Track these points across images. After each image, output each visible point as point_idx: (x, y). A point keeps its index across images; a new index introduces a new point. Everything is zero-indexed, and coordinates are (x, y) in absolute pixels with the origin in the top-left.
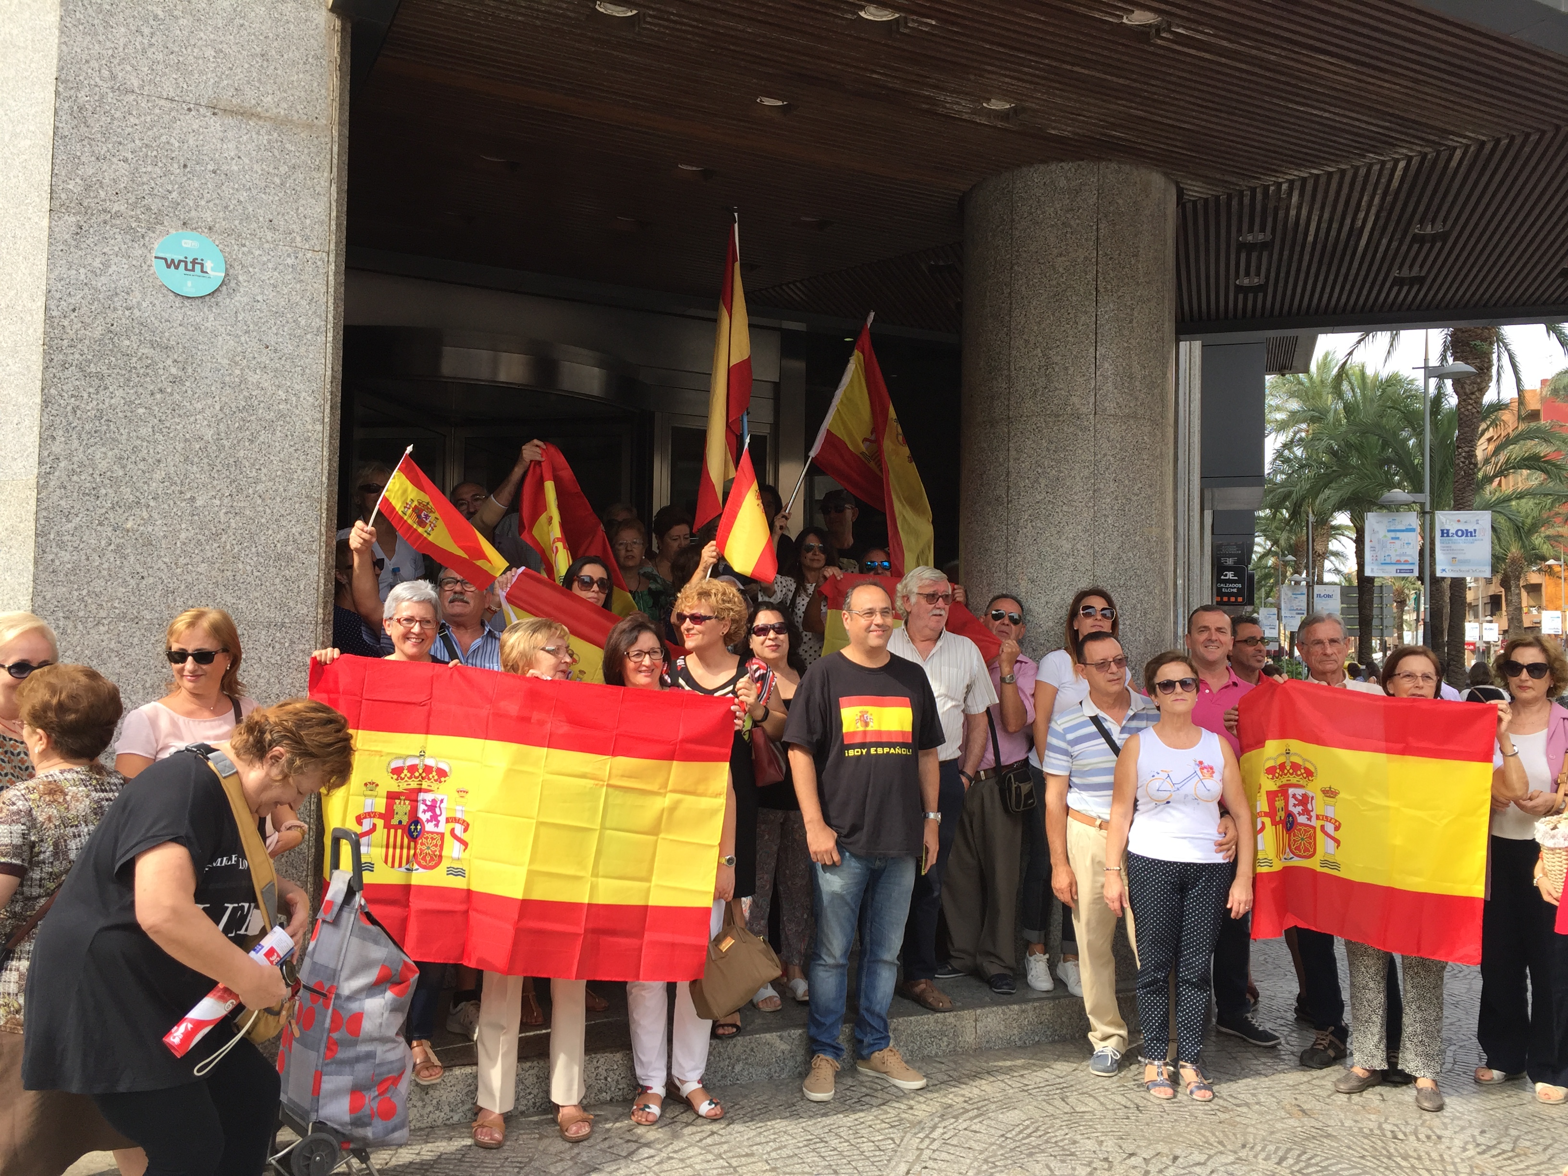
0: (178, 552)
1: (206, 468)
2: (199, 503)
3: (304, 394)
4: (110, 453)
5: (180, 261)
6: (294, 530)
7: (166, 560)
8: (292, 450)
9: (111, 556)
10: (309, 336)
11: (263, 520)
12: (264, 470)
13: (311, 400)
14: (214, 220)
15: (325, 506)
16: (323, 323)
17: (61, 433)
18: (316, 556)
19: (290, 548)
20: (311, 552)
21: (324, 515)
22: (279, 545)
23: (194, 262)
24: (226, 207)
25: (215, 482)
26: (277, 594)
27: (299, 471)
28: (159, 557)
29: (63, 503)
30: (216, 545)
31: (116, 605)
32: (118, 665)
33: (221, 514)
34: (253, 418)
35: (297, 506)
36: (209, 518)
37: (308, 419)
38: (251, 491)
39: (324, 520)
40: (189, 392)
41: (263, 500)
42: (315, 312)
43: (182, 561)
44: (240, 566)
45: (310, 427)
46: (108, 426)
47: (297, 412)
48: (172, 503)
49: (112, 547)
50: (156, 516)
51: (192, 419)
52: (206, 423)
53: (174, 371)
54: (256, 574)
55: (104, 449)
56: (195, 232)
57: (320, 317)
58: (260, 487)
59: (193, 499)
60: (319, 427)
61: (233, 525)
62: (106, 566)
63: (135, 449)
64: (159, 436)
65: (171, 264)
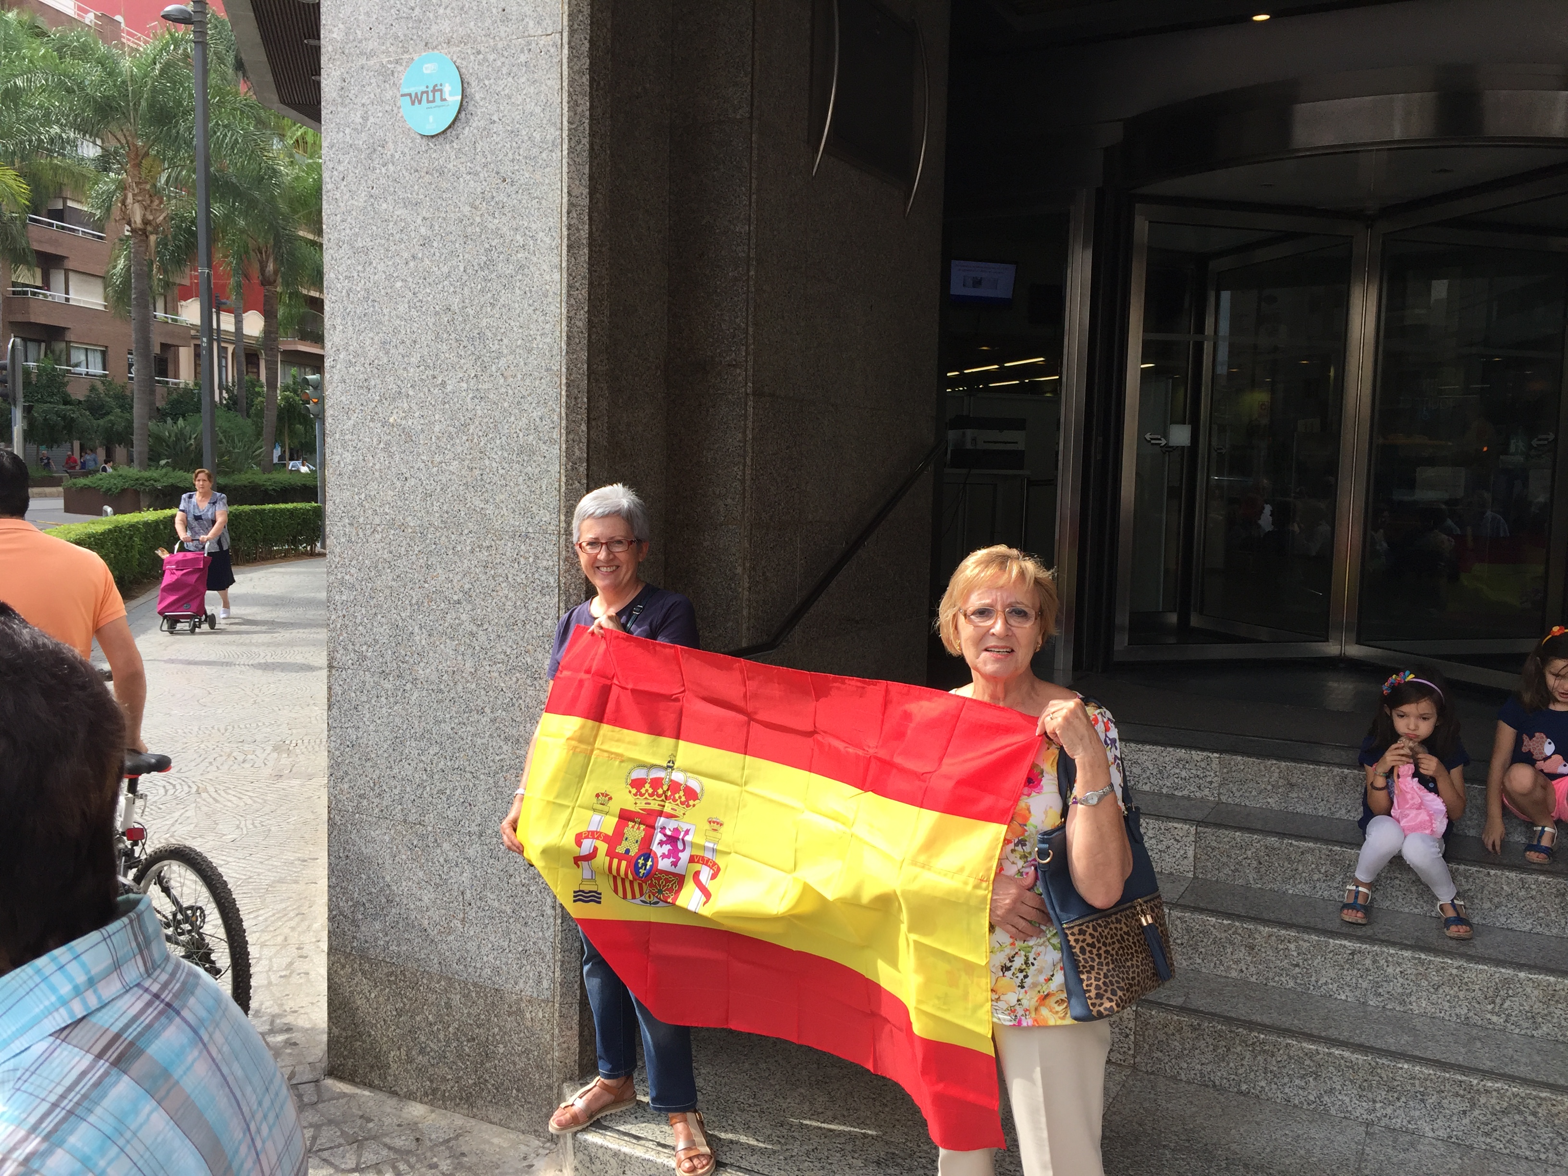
0: (433, 448)
1: (455, 345)
2: (449, 388)
3: (541, 234)
4: (376, 338)
5: (423, 93)
6: (535, 414)
7: (424, 458)
8: (530, 311)
9: (381, 455)
10: (544, 155)
11: (506, 405)
12: (505, 341)
13: (548, 240)
14: (452, 31)
15: (564, 381)
16: (558, 132)
17: (339, 320)
18: (557, 447)
19: (531, 437)
20: (552, 441)
21: (564, 393)
22: (521, 435)
23: (434, 91)
24: (462, 9)
25: (463, 361)
26: (520, 497)
27: (538, 337)
28: (419, 455)
29: (343, 398)
30: (465, 438)
31: (386, 510)
32: (390, 578)
33: (468, 400)
34: (493, 276)
35: (537, 382)
36: (458, 405)
37: (545, 267)
38: (494, 368)
39: (564, 400)
40: (438, 254)
41: (505, 378)
42: (549, 120)
43: (438, 459)
44: (487, 462)
45: (548, 278)
46: (374, 306)
47: (535, 259)
48: (426, 390)
49: (382, 445)
50: (415, 407)
51: (440, 287)
52: (452, 289)
53: (423, 230)
54: (501, 471)
55: (371, 335)
56: (436, 52)
57: (555, 124)
58: (502, 362)
59: (444, 383)
60: (557, 276)
61: (479, 413)
62: (377, 467)
63: (396, 331)
64: (414, 313)
65: (416, 99)
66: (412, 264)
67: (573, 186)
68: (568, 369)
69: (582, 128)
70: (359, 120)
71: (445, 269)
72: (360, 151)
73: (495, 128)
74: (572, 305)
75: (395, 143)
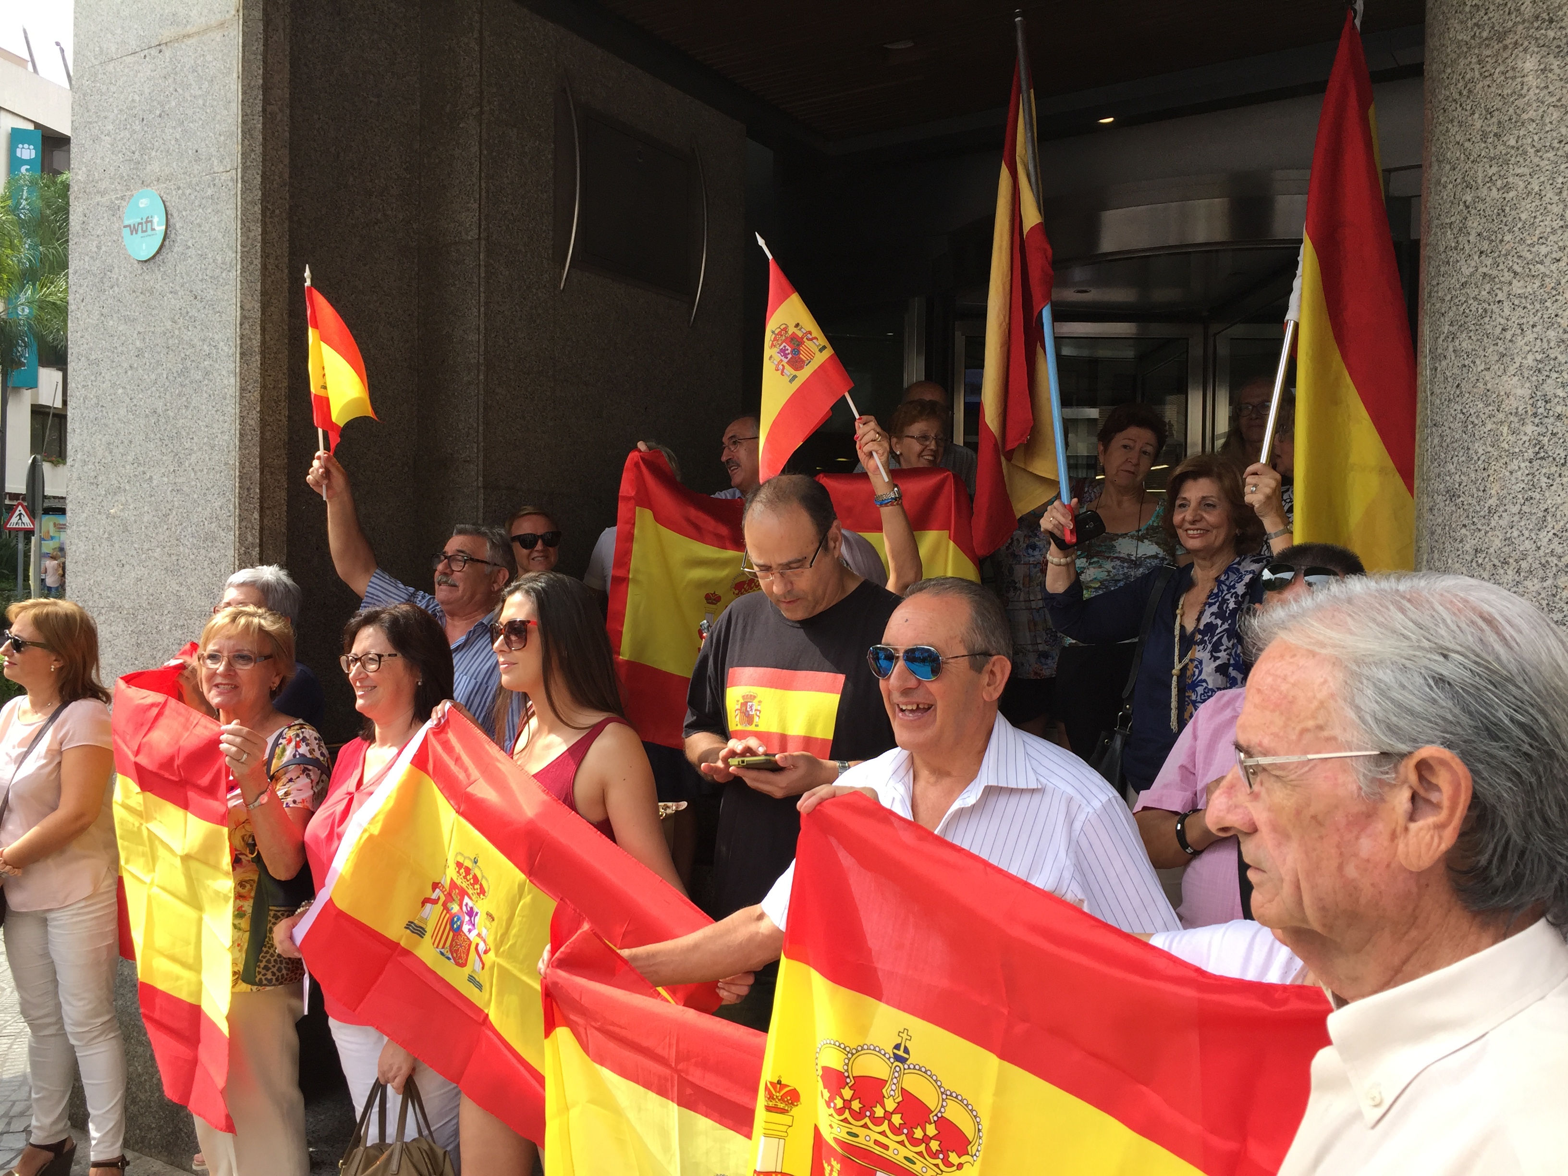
0: (143, 537)
1: (160, 443)
2: (155, 482)
3: (222, 344)
4: (104, 439)
5: (139, 224)
6: (216, 504)
7: (136, 546)
8: (213, 412)
9: (105, 544)
10: (224, 275)
11: (195, 496)
12: (196, 439)
13: (226, 349)
14: (161, 171)
15: (237, 474)
16: (234, 255)
17: (77, 424)
18: (232, 533)
19: (214, 525)
20: (229, 529)
21: (237, 485)
22: (206, 523)
23: (147, 222)
24: (168, 151)
25: (165, 458)
26: (206, 580)
27: (219, 435)
28: (132, 543)
29: (79, 494)
30: (166, 527)
31: (109, 594)
32: (110, 656)
33: (169, 493)
34: (187, 382)
35: (218, 475)
36: (161, 498)
37: (224, 373)
38: (187, 465)
39: (237, 491)
40: (148, 364)
41: (195, 473)
43: (146, 546)
44: (181, 548)
45: (226, 382)
46: (102, 411)
47: (217, 366)
48: (138, 484)
49: (106, 535)
50: (130, 501)
51: (149, 392)
52: (158, 394)
53: (138, 343)
54: (192, 557)
55: (99, 437)
56: (149, 189)
57: (230, 248)
58: (193, 459)
59: (151, 478)
60: (232, 380)
61: (176, 504)
62: (102, 555)
63: (118, 433)
64: (131, 416)
65: (134, 230)
66: (130, 373)
67: (245, 301)
68: (240, 463)
69: (253, 251)
70: (95, 249)
71: (153, 377)
72: (95, 275)
73: (190, 252)
74: (245, 406)
75: (119, 267)
